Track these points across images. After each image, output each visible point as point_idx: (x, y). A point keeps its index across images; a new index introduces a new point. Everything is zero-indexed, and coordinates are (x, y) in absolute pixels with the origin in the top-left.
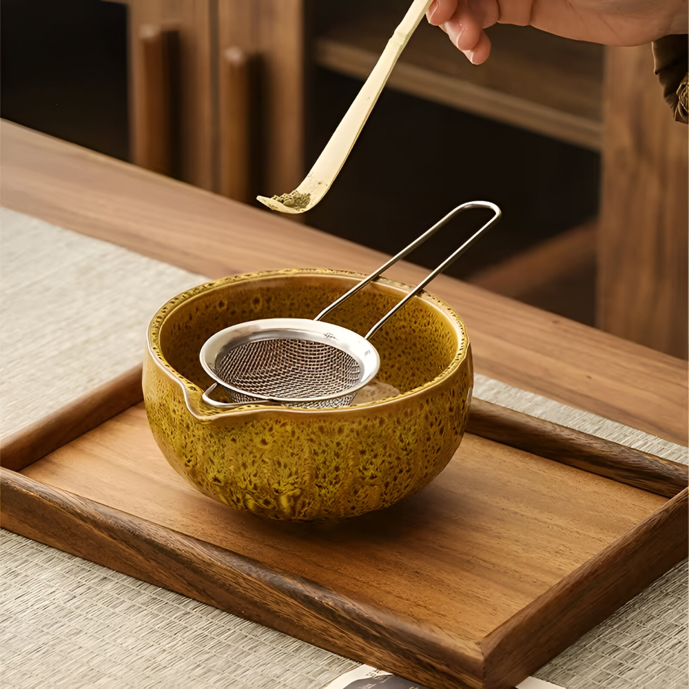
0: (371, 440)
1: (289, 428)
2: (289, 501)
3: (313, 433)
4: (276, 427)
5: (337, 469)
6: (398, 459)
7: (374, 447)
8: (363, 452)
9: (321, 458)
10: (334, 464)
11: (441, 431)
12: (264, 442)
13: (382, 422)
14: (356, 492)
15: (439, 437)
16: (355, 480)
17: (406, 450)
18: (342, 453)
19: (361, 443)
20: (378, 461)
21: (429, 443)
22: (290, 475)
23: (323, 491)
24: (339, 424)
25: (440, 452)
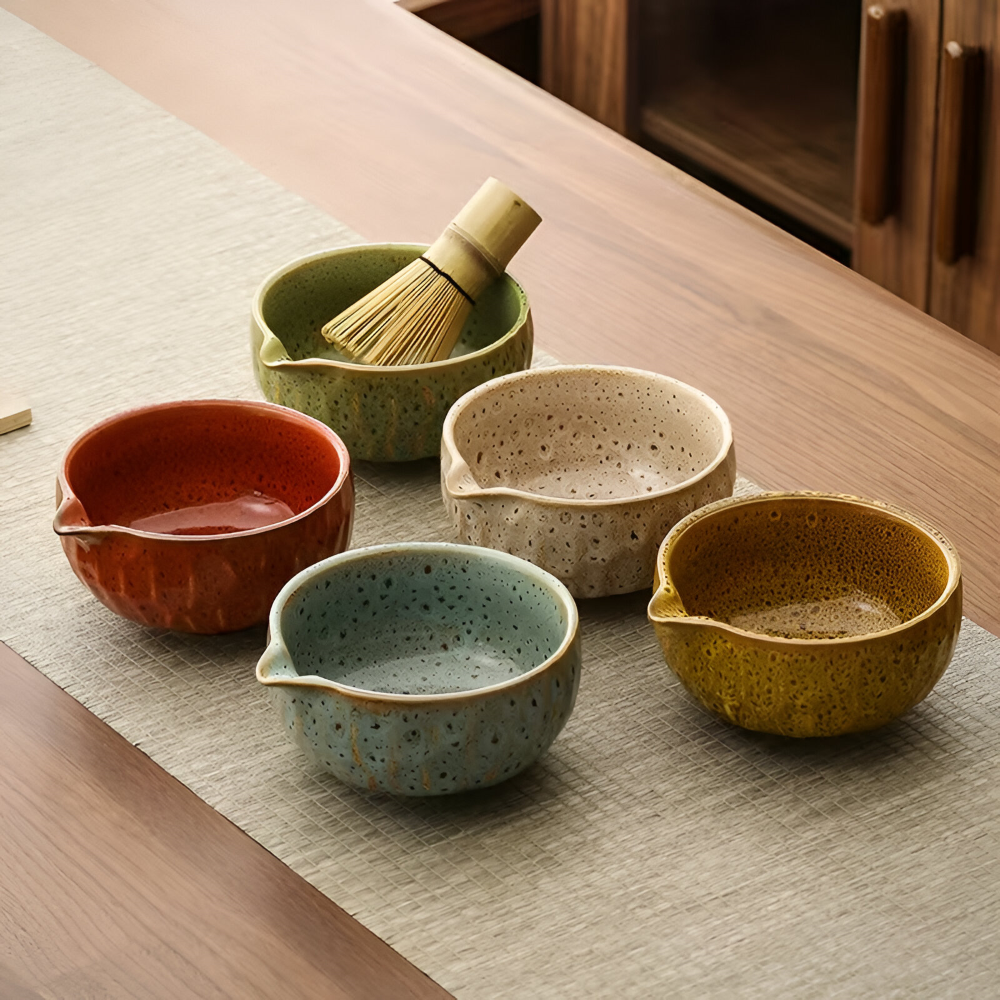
0: (801, 673)
1: (729, 645)
2: (731, 710)
3: (748, 654)
4: (719, 642)
5: (769, 691)
6: (830, 695)
7: (806, 680)
8: (793, 682)
9: (754, 678)
10: (766, 687)
11: (883, 680)
12: (708, 652)
13: (813, 659)
14: (790, 716)
15: (879, 683)
16: (786, 707)
17: (838, 689)
18: (773, 678)
19: (791, 673)
20: (809, 693)
21: (867, 687)
22: (730, 687)
23: (758, 709)
24: (773, 652)
25: (880, 698)
